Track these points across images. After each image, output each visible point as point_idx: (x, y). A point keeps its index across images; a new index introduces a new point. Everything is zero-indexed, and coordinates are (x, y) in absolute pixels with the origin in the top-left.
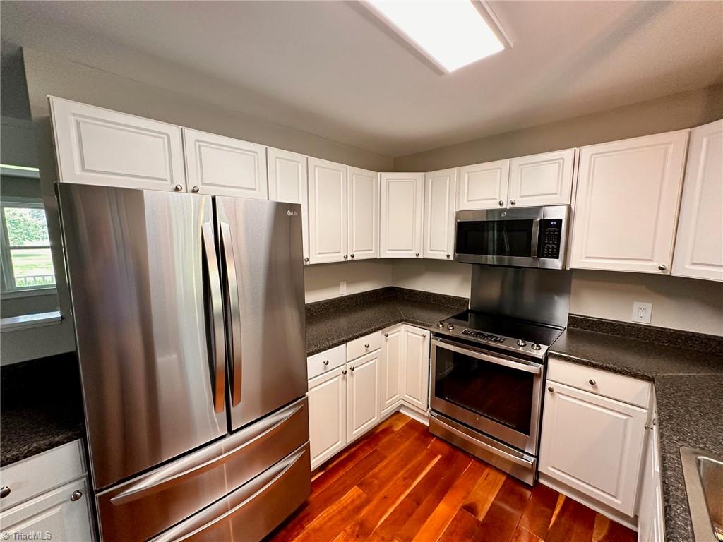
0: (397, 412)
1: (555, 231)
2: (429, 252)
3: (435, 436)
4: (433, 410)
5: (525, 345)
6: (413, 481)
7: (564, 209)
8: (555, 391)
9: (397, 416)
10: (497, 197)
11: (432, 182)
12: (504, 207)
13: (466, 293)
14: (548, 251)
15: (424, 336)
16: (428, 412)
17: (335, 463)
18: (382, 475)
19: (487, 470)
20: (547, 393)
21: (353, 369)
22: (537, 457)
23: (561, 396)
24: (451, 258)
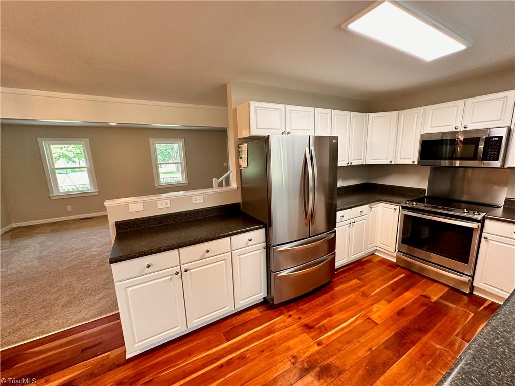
0: (373, 254)
1: (497, 144)
2: (399, 160)
3: (400, 266)
4: (399, 251)
5: (468, 212)
6: (389, 282)
7: (505, 130)
8: (488, 239)
9: (374, 255)
10: (453, 124)
11: (404, 116)
12: (458, 130)
13: (424, 186)
14: (491, 156)
15: (395, 209)
16: (395, 254)
17: (342, 270)
18: (370, 277)
19: (436, 284)
20: (483, 240)
21: (354, 222)
22: (473, 277)
23: (493, 242)
24: (416, 163)
